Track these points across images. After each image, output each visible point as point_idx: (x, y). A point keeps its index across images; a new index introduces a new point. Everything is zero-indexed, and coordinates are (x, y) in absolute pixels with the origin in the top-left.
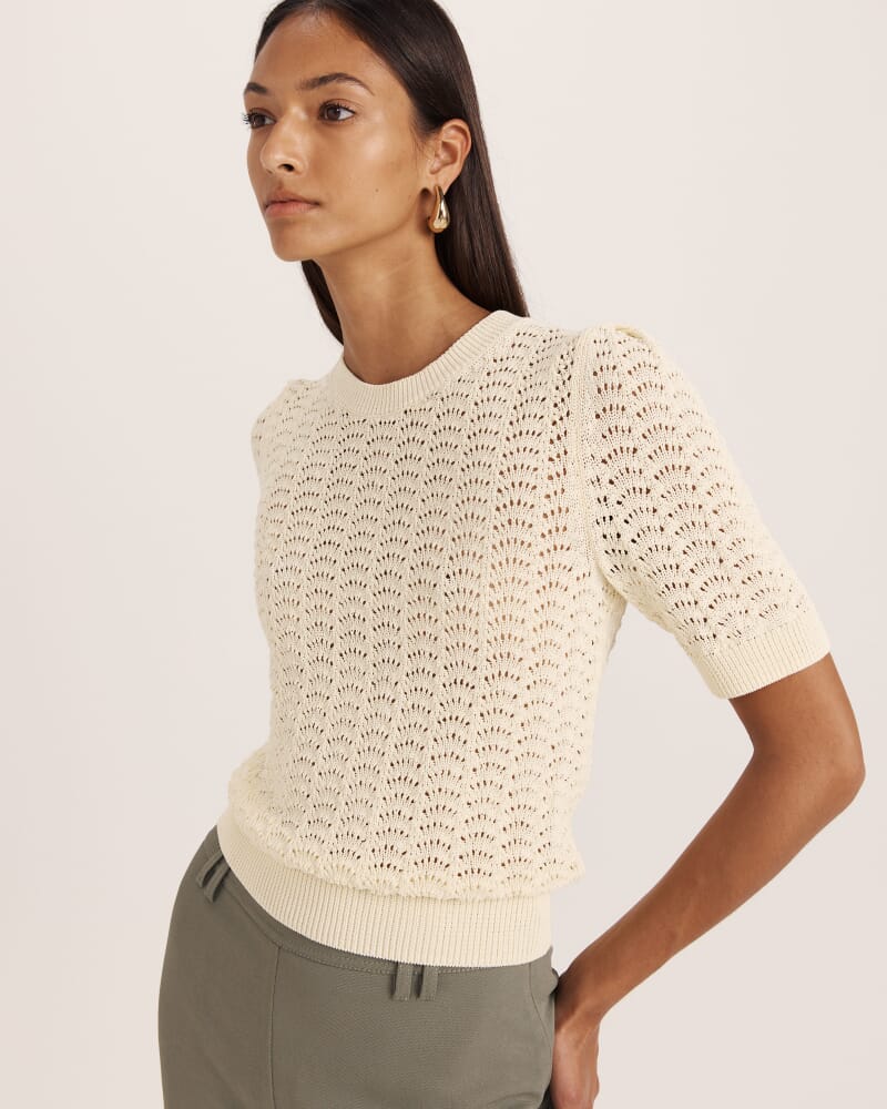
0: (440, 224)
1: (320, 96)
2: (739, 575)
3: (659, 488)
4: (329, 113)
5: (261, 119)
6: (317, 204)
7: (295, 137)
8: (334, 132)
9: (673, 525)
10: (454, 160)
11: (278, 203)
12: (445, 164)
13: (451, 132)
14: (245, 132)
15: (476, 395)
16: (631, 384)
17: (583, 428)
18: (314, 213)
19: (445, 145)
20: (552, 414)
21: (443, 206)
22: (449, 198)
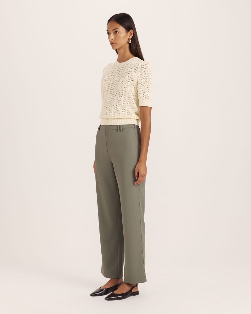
0: (130, 42)
1: (114, 31)
2: (147, 93)
3: (143, 80)
4: (116, 32)
5: (109, 33)
6: (116, 43)
7: (112, 36)
8: (117, 35)
9: (143, 85)
10: (131, 34)
11: (112, 44)
12: (131, 35)
13: (131, 31)
14: (107, 35)
15: (129, 65)
16: (145, 68)
17: (138, 71)
18: (116, 44)
19: (131, 33)
20: (134, 72)
21: (130, 40)
22: (131, 40)
